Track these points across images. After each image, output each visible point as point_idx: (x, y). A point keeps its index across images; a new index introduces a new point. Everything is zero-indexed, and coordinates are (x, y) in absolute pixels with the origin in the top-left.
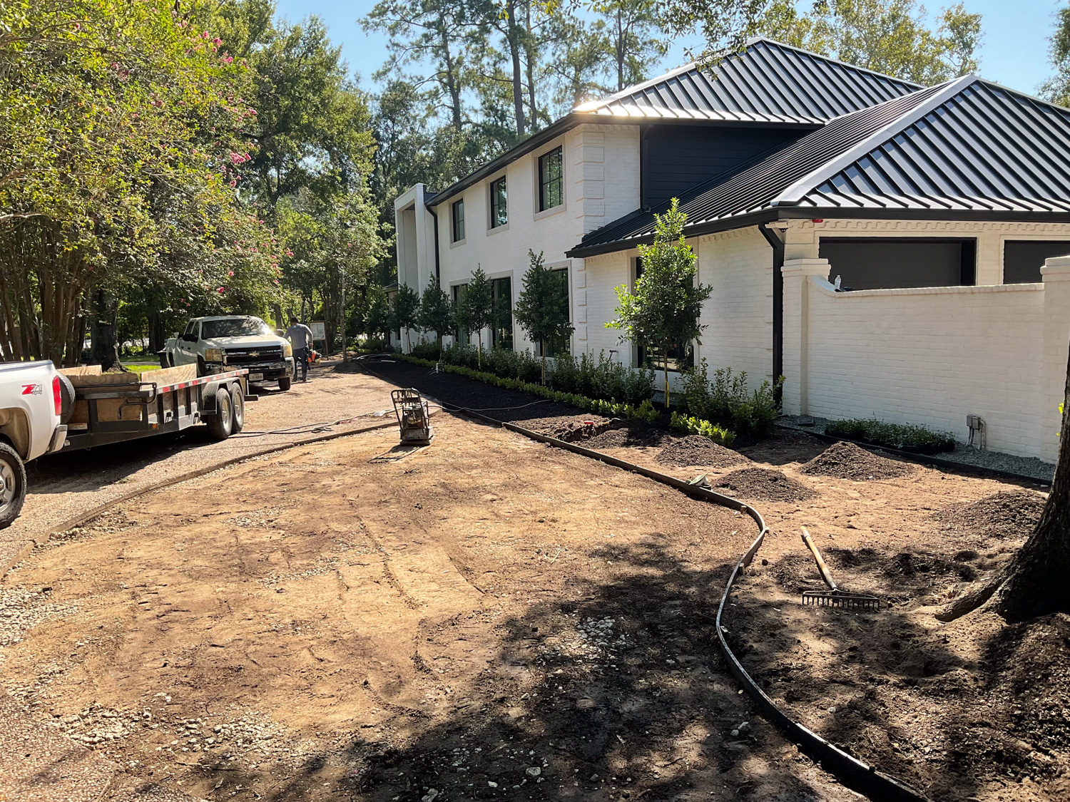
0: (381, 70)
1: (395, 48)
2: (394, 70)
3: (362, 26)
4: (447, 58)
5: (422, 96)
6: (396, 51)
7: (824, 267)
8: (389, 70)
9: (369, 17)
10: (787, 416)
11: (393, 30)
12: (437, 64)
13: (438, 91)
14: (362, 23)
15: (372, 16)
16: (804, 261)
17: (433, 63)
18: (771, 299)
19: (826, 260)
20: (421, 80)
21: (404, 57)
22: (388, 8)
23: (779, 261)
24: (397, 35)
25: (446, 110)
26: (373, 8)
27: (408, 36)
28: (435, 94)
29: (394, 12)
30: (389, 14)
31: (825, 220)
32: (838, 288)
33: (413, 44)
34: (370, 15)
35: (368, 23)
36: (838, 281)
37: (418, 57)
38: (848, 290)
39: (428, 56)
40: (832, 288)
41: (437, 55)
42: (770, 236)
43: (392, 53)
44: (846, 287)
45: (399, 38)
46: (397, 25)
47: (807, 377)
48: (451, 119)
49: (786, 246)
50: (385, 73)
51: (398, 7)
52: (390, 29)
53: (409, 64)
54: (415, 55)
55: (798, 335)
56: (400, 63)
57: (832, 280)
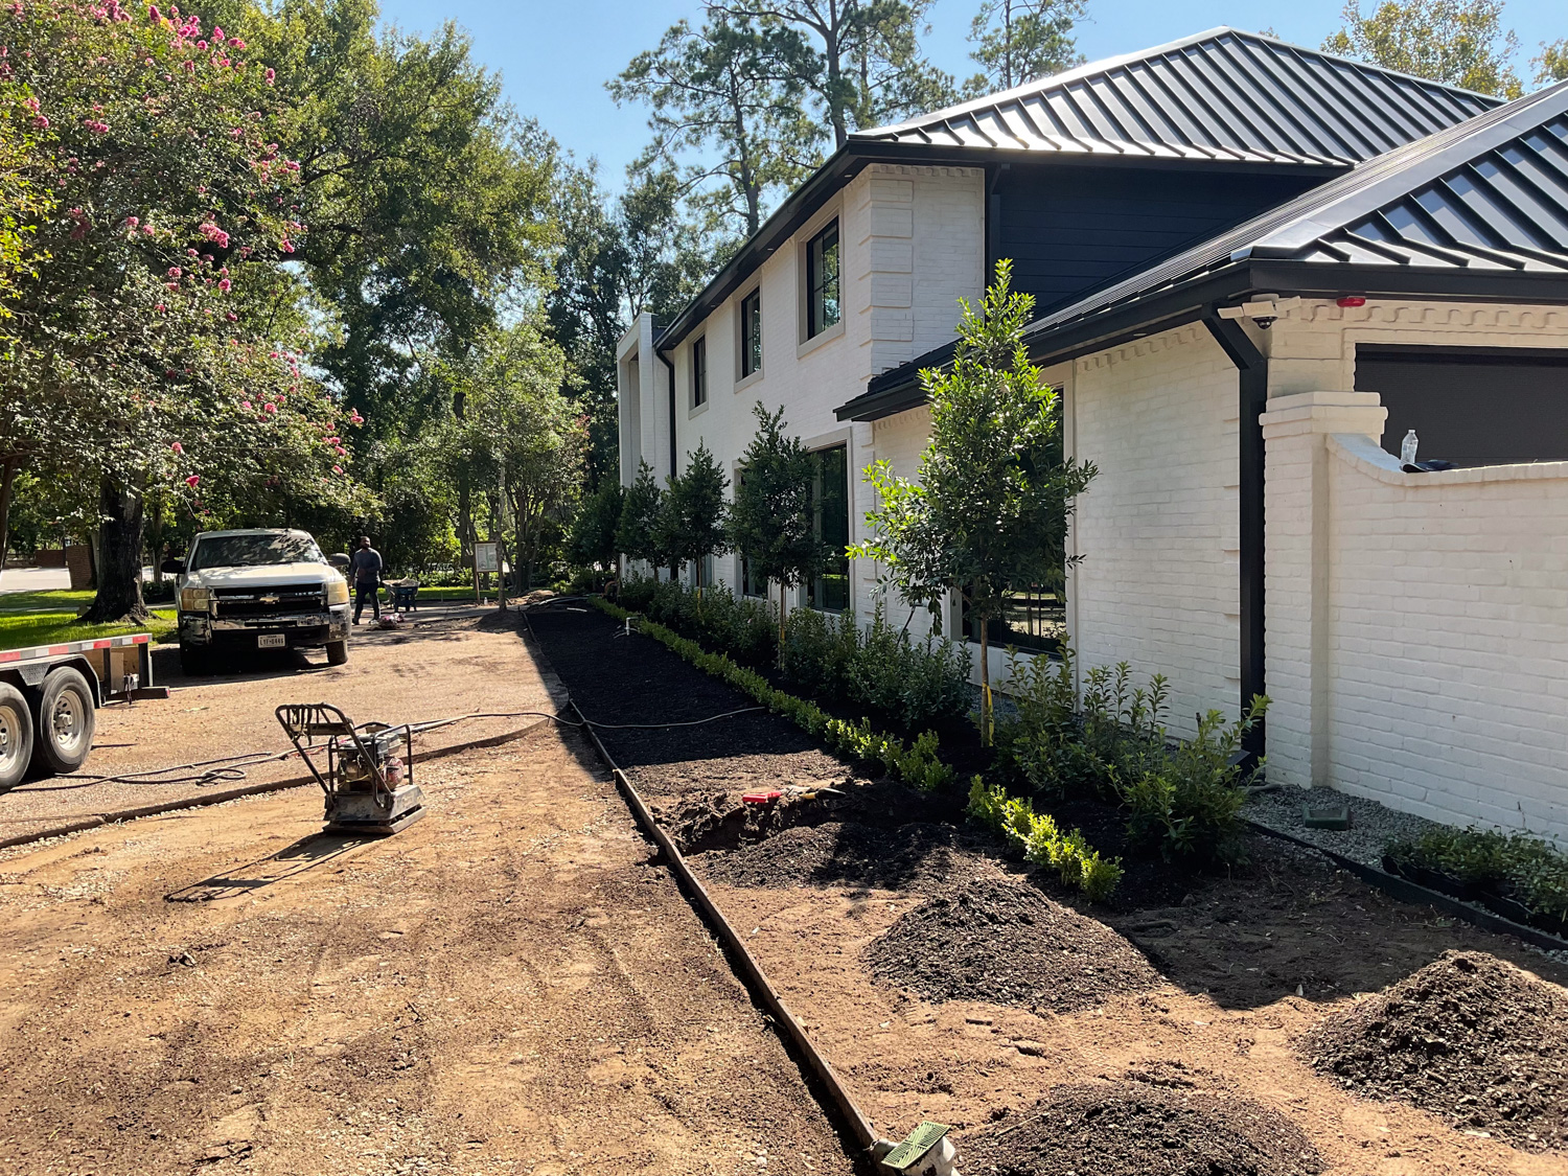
0: (641, 160)
1: (662, 126)
2: (660, 159)
3: (611, 93)
4: (741, 141)
5: (704, 199)
6: (664, 130)
7: (1371, 413)
8: (653, 159)
9: (622, 80)
10: (1275, 790)
11: (660, 100)
12: (726, 150)
13: (729, 192)
14: (612, 88)
15: (627, 77)
16: (1318, 396)
17: (720, 148)
18: (1236, 495)
19: (1376, 397)
20: (700, 174)
21: (676, 139)
22: (650, 64)
23: (1254, 400)
24: (665, 107)
25: (737, 218)
26: (628, 66)
27: (682, 109)
28: (724, 197)
29: (661, 71)
30: (653, 73)
31: (1369, 303)
32: (1412, 462)
33: (688, 119)
34: (624, 75)
35: (620, 88)
36: (1410, 445)
37: (698, 139)
38: (1438, 468)
39: (712, 138)
40: (1393, 464)
41: (727, 136)
42: (1232, 339)
43: (657, 133)
44: (1433, 459)
45: (670, 111)
46: (667, 92)
47: (1327, 692)
48: (745, 232)
49: (1272, 364)
50: (644, 164)
51: (668, 64)
52: (655, 97)
53: (683, 150)
54: (693, 137)
55: (1305, 584)
56: (669, 149)
57: (1391, 443)
